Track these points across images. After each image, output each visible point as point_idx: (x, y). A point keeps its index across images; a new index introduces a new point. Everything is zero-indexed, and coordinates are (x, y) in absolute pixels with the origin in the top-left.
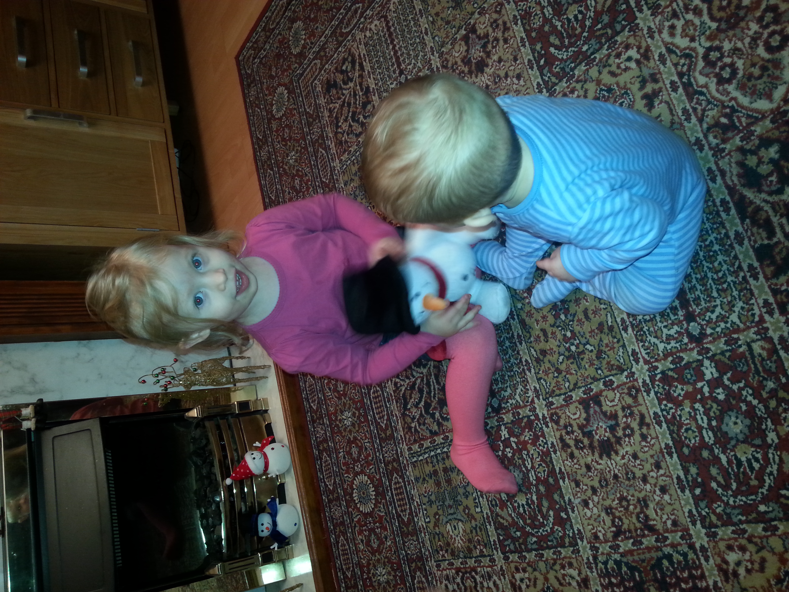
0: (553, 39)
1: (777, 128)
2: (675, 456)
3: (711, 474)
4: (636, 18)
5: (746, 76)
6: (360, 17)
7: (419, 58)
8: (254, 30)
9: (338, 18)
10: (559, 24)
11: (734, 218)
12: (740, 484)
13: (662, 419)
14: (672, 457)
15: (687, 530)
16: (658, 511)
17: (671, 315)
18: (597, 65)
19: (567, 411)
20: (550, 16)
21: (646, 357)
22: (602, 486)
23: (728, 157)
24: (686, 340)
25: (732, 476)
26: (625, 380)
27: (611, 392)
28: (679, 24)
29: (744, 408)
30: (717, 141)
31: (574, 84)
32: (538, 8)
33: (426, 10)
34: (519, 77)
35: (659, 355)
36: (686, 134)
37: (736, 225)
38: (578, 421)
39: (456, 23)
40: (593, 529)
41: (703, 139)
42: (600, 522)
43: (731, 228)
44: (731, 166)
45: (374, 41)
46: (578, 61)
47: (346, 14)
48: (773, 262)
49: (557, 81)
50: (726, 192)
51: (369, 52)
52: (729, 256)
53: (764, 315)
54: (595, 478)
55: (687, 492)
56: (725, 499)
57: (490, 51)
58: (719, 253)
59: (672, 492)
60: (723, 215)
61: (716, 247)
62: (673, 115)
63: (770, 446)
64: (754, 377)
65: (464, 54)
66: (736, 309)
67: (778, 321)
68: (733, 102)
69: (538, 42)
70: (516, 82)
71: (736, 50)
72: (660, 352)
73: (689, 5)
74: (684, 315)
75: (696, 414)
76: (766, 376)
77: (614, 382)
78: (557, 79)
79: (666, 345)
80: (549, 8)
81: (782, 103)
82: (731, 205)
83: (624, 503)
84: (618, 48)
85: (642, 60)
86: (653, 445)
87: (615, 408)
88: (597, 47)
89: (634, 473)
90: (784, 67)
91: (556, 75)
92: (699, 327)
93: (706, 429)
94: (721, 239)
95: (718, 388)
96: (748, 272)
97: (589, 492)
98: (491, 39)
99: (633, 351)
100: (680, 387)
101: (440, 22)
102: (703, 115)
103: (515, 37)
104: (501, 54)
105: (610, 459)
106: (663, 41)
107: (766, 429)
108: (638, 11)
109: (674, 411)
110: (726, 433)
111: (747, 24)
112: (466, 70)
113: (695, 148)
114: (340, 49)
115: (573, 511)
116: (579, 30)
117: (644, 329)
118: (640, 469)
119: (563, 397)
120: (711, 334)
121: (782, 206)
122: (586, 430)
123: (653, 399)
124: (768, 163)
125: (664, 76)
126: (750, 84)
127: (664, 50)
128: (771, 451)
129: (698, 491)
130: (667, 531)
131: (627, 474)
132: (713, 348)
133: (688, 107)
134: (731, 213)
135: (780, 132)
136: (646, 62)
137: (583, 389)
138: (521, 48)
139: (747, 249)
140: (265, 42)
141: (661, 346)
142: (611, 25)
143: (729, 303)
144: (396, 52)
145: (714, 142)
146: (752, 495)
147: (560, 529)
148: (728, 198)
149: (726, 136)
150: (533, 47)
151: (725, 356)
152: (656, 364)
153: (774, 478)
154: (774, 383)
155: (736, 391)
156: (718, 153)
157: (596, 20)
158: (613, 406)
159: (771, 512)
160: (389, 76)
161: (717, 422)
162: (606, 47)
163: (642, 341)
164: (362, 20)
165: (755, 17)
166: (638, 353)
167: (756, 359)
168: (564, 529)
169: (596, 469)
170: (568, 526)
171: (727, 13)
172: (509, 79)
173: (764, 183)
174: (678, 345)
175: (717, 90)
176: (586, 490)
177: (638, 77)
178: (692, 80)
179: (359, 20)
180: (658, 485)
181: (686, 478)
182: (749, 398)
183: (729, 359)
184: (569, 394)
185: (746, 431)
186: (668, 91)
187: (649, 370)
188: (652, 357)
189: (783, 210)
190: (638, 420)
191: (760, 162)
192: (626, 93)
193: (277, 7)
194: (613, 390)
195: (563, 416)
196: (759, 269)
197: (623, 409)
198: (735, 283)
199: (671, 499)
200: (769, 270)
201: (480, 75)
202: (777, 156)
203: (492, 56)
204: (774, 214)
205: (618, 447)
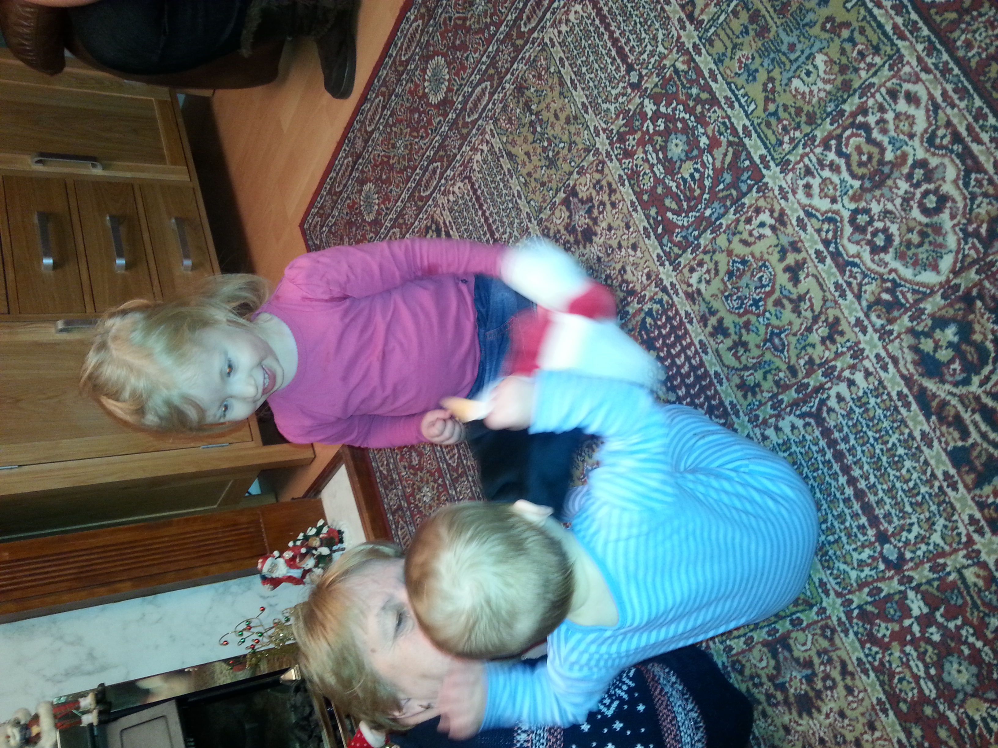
0: (668, 202)
1: (951, 305)
2: (891, 713)
3: (939, 737)
4: (764, 176)
5: (904, 244)
6: (441, 178)
7: (515, 226)
8: (317, 193)
9: (415, 180)
10: (673, 185)
11: (916, 416)
13: (868, 666)
14: (887, 715)
17: (860, 536)
18: (724, 232)
19: (751, 658)
20: (662, 176)
21: (837, 587)
23: (898, 340)
24: (882, 567)
25: (966, 740)
26: (815, 618)
27: (800, 633)
28: (815, 182)
29: (966, 652)
30: (882, 322)
31: (701, 256)
32: (646, 165)
33: (516, 170)
34: (634, 247)
35: (851, 585)
36: (843, 313)
37: (920, 423)
38: (765, 670)
39: (554, 185)
41: (865, 319)
43: (915, 427)
44: (903, 352)
45: (460, 206)
46: (702, 228)
47: (424, 174)
48: (973, 469)
49: (680, 252)
50: (903, 383)
51: (455, 218)
52: (918, 461)
53: (972, 534)
54: (797, 743)
57: (597, 217)
58: (905, 457)
60: (903, 411)
61: (901, 451)
62: (824, 291)
64: (972, 613)
65: (566, 220)
66: (938, 527)
67: (991, 542)
69: (652, 206)
70: (633, 253)
71: (886, 213)
72: (852, 582)
73: (824, 160)
74: (875, 535)
75: (908, 660)
76: (987, 611)
77: (802, 621)
78: (679, 249)
79: (859, 573)
80: (660, 166)
81: (951, 276)
82: (911, 398)
84: (747, 212)
85: (777, 226)
86: (862, 700)
87: (809, 653)
88: (722, 210)
89: (843, 736)
90: (946, 233)
91: (678, 245)
92: (896, 550)
93: (924, 679)
94: (906, 441)
95: (930, 626)
96: (944, 480)
98: (596, 204)
99: (821, 580)
100: (883, 625)
101: (533, 184)
102: (860, 290)
103: (624, 200)
104: (610, 220)
105: (812, 718)
106: (799, 203)
108: (764, 168)
109: (879, 656)
110: (949, 684)
111: (895, 182)
112: (572, 239)
113: (857, 330)
114: (421, 216)
116: (698, 192)
117: (830, 553)
118: (851, 731)
119: (743, 639)
120: (912, 559)
121: (972, 401)
122: (777, 682)
123: (853, 641)
124: (947, 348)
125: (807, 245)
126: (910, 253)
127: (802, 214)
131: (835, 737)
132: (917, 577)
133: (841, 281)
134: (912, 409)
135: (955, 310)
136: (782, 228)
137: (767, 629)
138: (633, 213)
139: (938, 453)
140: (333, 208)
141: (853, 574)
142: (734, 185)
143: (928, 520)
144: (486, 219)
145: (879, 323)
148: (906, 391)
149: (891, 316)
150: (647, 212)
151: (932, 586)
152: (849, 597)
155: (953, 630)
156: (886, 336)
157: (717, 179)
158: (806, 651)
161: (936, 669)
162: (732, 210)
163: (829, 568)
164: (443, 181)
165: (902, 174)
166: (826, 584)
167: (971, 590)
169: (796, 732)
171: (869, 169)
172: (623, 250)
173: (946, 371)
174: (873, 573)
175: (873, 261)
177: (776, 246)
178: (841, 248)
179: (439, 182)
181: (909, 742)
182: (971, 639)
183: (938, 589)
184: (750, 634)
185: (974, 681)
186: (813, 261)
187: (843, 604)
188: (844, 588)
189: (973, 405)
190: (839, 668)
191: (937, 347)
192: (764, 265)
193: (341, 166)
194: (803, 630)
195: (747, 665)
196: (956, 478)
197: (819, 654)
198: (930, 495)
200: (970, 478)
201: (588, 245)
202: (956, 339)
203: (599, 223)
204: (964, 410)
205: (819, 703)
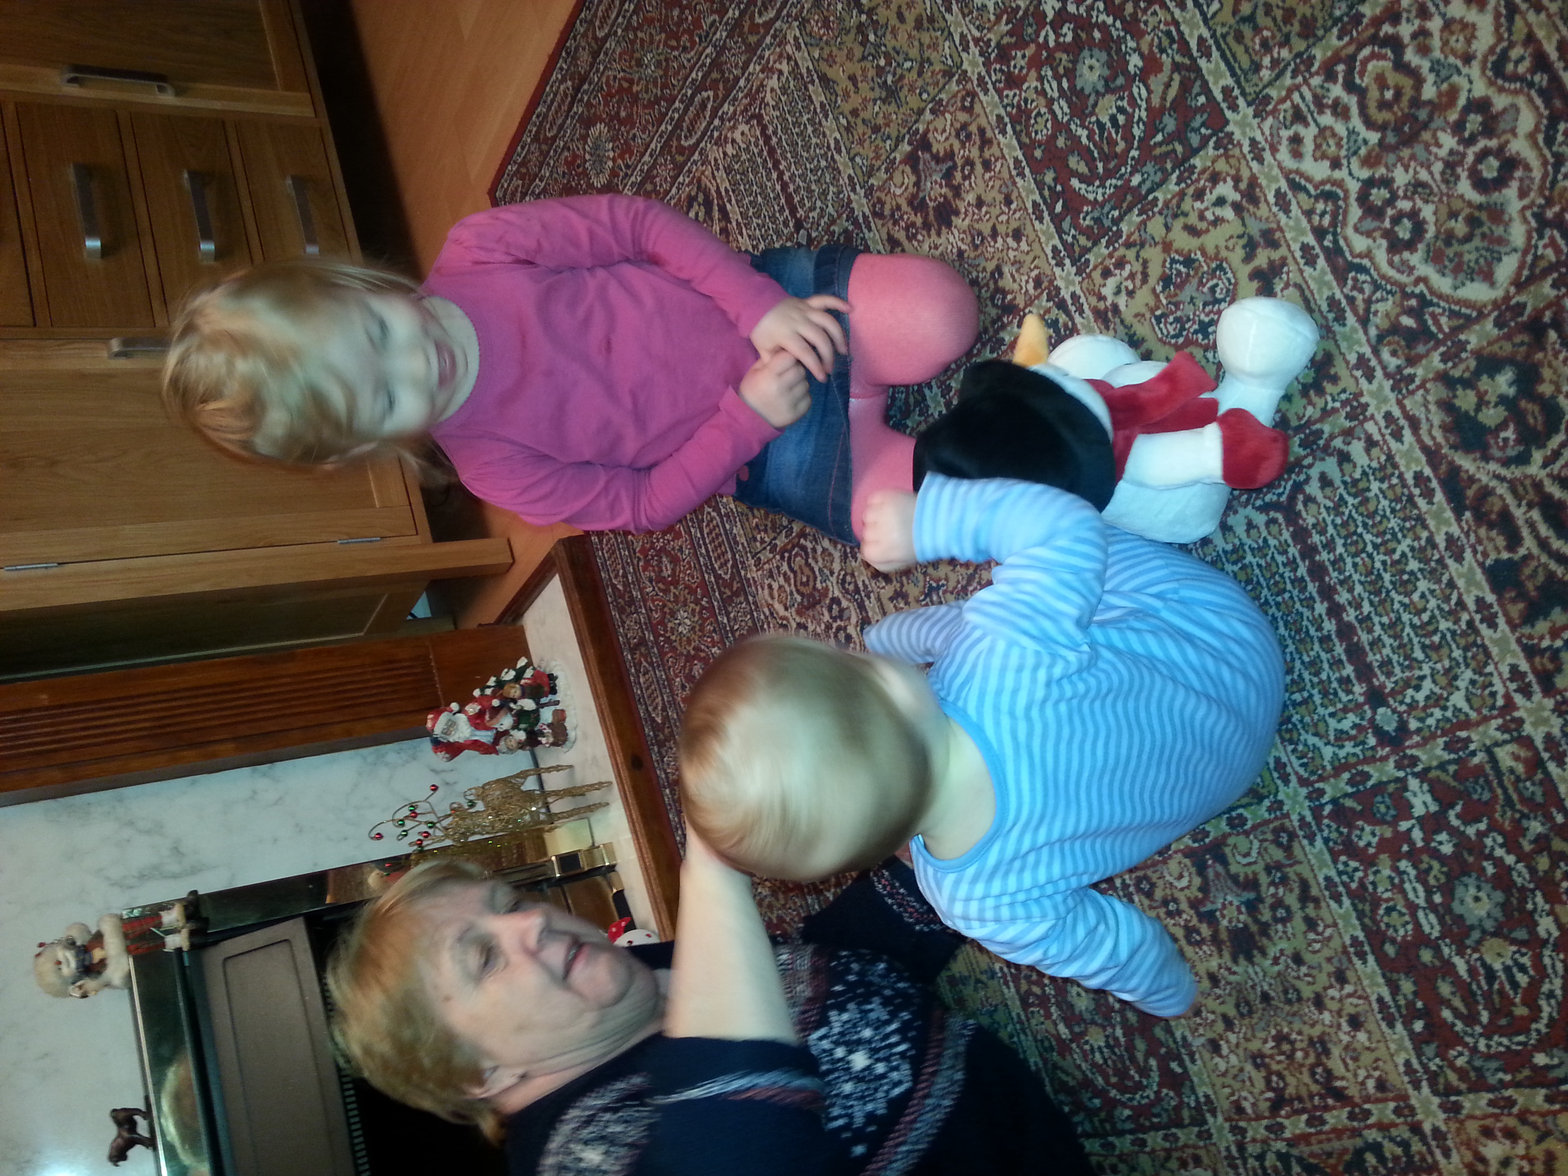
0: (1075, 162)
1: (1508, 337)
2: (1371, 959)
3: (1438, 994)
5: (1443, 236)
6: (713, 116)
7: (829, 197)
8: (517, 138)
9: (672, 119)
10: (1083, 133)
11: (1441, 511)
12: (1495, 1014)
13: (1341, 889)
14: (1365, 962)
15: (1405, 1098)
16: (1349, 1062)
17: (1342, 694)
18: (1160, 213)
19: (1166, 874)
20: (1066, 119)
21: (1301, 771)
22: (1242, 1016)
23: (1421, 392)
24: (1372, 741)
25: (1479, 998)
26: (1266, 816)
27: (1242, 838)
28: (1308, 134)
29: (1490, 870)
30: (1399, 362)
31: (1122, 251)
32: (1042, 101)
33: (834, 105)
34: (1017, 235)
35: (1324, 768)
36: (1338, 347)
37: (1447, 523)
38: (1187, 892)
39: (893, 131)
40: (1232, 1094)
41: (1372, 357)
42: (1243, 1081)
43: (1438, 529)
44: (1428, 410)
45: (743, 163)
46: (1125, 205)
47: (686, 110)
48: (1522, 595)
49: (1089, 244)
50: (1423, 459)
51: (734, 184)
52: (1439, 581)
53: (1513, 694)
54: (1228, 999)
55: (1399, 1027)
56: (1469, 1040)
57: (959, 185)
58: (1419, 575)
59: (1371, 1026)
60: (1421, 503)
61: (1413, 565)
63: (1544, 943)
64: (1505, 812)
65: (911, 189)
66: (1462, 684)
67: (1541, 708)
68: (1421, 287)
69: (1048, 168)
70: (1015, 245)
71: (1417, 186)
72: (1326, 763)
73: (1324, 97)
74: (1365, 694)
75: (1402, 882)
76: (1526, 811)
77: (1246, 820)
78: (1088, 239)
79: (1336, 750)
80: (1063, 103)
81: (1512, 290)
82: (1434, 484)
83: (1286, 1047)
84: (1198, 180)
85: (1244, 202)
86: (1329, 939)
87: (1254, 867)
88: (1158, 177)
89: (1297, 991)
90: (1510, 220)
91: (1087, 232)
92: (1395, 716)
93: (1424, 909)
94: (1422, 550)
95: (1438, 831)
96: (1477, 612)
97: (1220, 1026)
99: (1277, 760)
100: (1368, 828)
101: (861, 129)
102: (1367, 310)
103: (1003, 157)
104: (980, 189)
105: (1253, 964)
106: (1280, 167)
107: (1535, 910)
108: (1229, 108)
109: (1360, 874)
110: (1461, 917)
111: (1434, 136)
112: (919, 221)
113: (1358, 373)
114: (681, 179)
115: (1193, 1061)
116: (1121, 146)
117: (1294, 719)
118: (1309, 983)
120: (1418, 731)
121: (1530, 489)
122: (1203, 909)
123: (1321, 851)
124: (1496, 406)
125: (1288, 236)
126: (1450, 252)
127: (1284, 186)
128: (1547, 952)
129: (1418, 1026)
130: (1368, 1099)
131: (1286, 992)
132: (1424, 757)
133: (1338, 295)
134: (1435, 500)
135: (1514, 345)
136: (1251, 208)
138: (1018, 179)
139: (1471, 569)
140: (541, 164)
141: (1328, 752)
142: (1180, 135)
143: (1447, 671)
144: (785, 186)
145: (1393, 363)
146: (1519, 1034)
147: (1172, 1094)
148: (1428, 471)
149: (1413, 353)
150: (1039, 178)
151: (1446, 771)
152: (1320, 785)
153: (1558, 1004)
154: (1543, 824)
155: (1473, 838)
156: (1402, 385)
157: (1152, 127)
158: (1250, 864)
159: (1558, 1066)
160: (777, 232)
161: (1443, 895)
162: (1174, 177)
163: (1291, 742)
164: (717, 122)
165: (1448, 123)
166: (1285, 765)
167: (1505, 778)
168: (1179, 1094)
169: (1228, 983)
170: (1186, 1090)
171: (1395, 114)
172: (1000, 240)
173: (1492, 442)
174: (1358, 750)
175: (1391, 263)
176: (1213, 1021)
177: (1240, 237)
178: (1342, 243)
179: (710, 123)
180: (1344, 1013)
181: (1394, 1000)
182: (1499, 852)
183: (1456, 776)
185: (1498, 913)
186: (1297, 263)
187: (1309, 797)
188: (1313, 773)
189: (1531, 495)
190: (1297, 891)
191: (1481, 403)
192: (1220, 267)
193: (555, 95)
194: (1247, 833)
195: (1160, 883)
196: (1496, 608)
197: (1268, 869)
198: (1454, 633)
199: (1369, 1039)
200: (1516, 610)
201: (944, 230)
202: (1511, 391)
203: (964, 195)
204: (1516, 503)
205: (1265, 941)
